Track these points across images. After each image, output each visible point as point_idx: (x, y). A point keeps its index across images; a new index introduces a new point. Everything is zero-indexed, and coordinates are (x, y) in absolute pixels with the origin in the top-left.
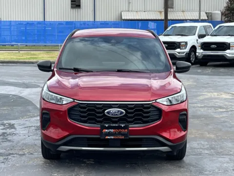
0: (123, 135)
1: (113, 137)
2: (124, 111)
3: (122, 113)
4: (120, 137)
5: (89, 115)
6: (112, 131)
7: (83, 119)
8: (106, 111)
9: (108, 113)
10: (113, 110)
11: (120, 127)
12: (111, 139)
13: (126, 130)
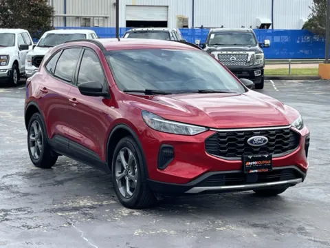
0: (266, 167)
1: (256, 171)
2: (266, 139)
3: (265, 141)
4: (265, 170)
5: (229, 145)
6: (255, 163)
7: (222, 151)
8: (249, 140)
9: (251, 141)
10: (256, 138)
11: (263, 159)
12: (255, 173)
13: (269, 162)
